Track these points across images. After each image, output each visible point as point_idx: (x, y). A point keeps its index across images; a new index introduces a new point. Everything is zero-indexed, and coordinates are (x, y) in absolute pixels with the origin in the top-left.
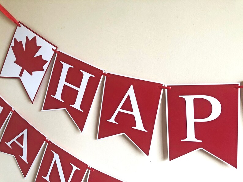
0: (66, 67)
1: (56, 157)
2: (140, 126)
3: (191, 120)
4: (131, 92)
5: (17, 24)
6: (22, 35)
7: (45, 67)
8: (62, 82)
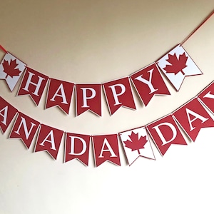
0: (31, 75)
1: (23, 120)
2: (65, 102)
3: (85, 98)
4: (61, 87)
5: (6, 52)
6: (8, 58)
7: (20, 74)
8: (29, 82)
